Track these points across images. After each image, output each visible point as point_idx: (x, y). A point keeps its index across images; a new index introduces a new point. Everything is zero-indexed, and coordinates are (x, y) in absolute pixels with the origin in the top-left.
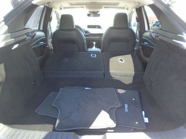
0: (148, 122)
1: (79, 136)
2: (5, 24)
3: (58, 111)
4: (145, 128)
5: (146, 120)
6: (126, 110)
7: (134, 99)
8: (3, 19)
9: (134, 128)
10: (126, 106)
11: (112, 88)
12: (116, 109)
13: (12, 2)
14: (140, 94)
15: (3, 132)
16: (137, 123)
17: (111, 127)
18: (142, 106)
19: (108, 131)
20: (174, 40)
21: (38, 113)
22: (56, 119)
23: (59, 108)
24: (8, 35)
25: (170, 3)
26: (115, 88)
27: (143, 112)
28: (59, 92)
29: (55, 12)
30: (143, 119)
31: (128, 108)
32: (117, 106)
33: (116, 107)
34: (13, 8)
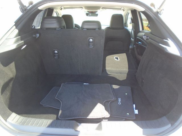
0: (138, 113)
1: (78, 124)
2: (16, 28)
3: (61, 103)
4: (135, 118)
5: (136, 112)
6: (119, 103)
7: (126, 94)
8: (15, 24)
9: (126, 118)
10: (120, 100)
11: (108, 84)
12: (111, 102)
13: (20, 8)
14: (132, 90)
15: (16, 120)
16: (128, 114)
17: (105, 117)
18: (133, 101)
19: (103, 120)
20: (160, 44)
21: (42, 105)
22: (59, 110)
23: (61, 101)
24: (19, 38)
25: (159, 11)
26: (110, 84)
27: (134, 105)
28: (60, 87)
29: (56, 12)
30: (134, 111)
31: (121, 102)
32: (112, 100)
33: (110, 101)
34: (22, 13)
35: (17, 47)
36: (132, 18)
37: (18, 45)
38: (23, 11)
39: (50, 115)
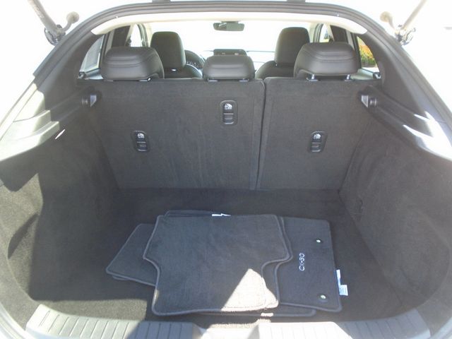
0: (347, 294)
1: (202, 330)
2: (39, 88)
3: (156, 270)
4: (340, 309)
5: (344, 290)
6: (302, 268)
7: (319, 241)
8: (34, 78)
9: (318, 308)
10: (302, 259)
11: (272, 216)
12: (280, 266)
13: (46, 31)
14: (332, 228)
15: (48, 323)
16: (323, 297)
17: (268, 307)
18: (336, 261)
21: (111, 275)
22: (153, 289)
23: (158, 265)
24: (46, 115)
25: (402, 33)
26: (277, 215)
27: (338, 272)
28: (155, 223)
30: (337, 289)
31: (307, 263)
32: (282, 260)
33: (279, 262)
35: (43, 142)
36: (333, 37)
37: (44, 135)
38: (53, 39)
39: (131, 301)
